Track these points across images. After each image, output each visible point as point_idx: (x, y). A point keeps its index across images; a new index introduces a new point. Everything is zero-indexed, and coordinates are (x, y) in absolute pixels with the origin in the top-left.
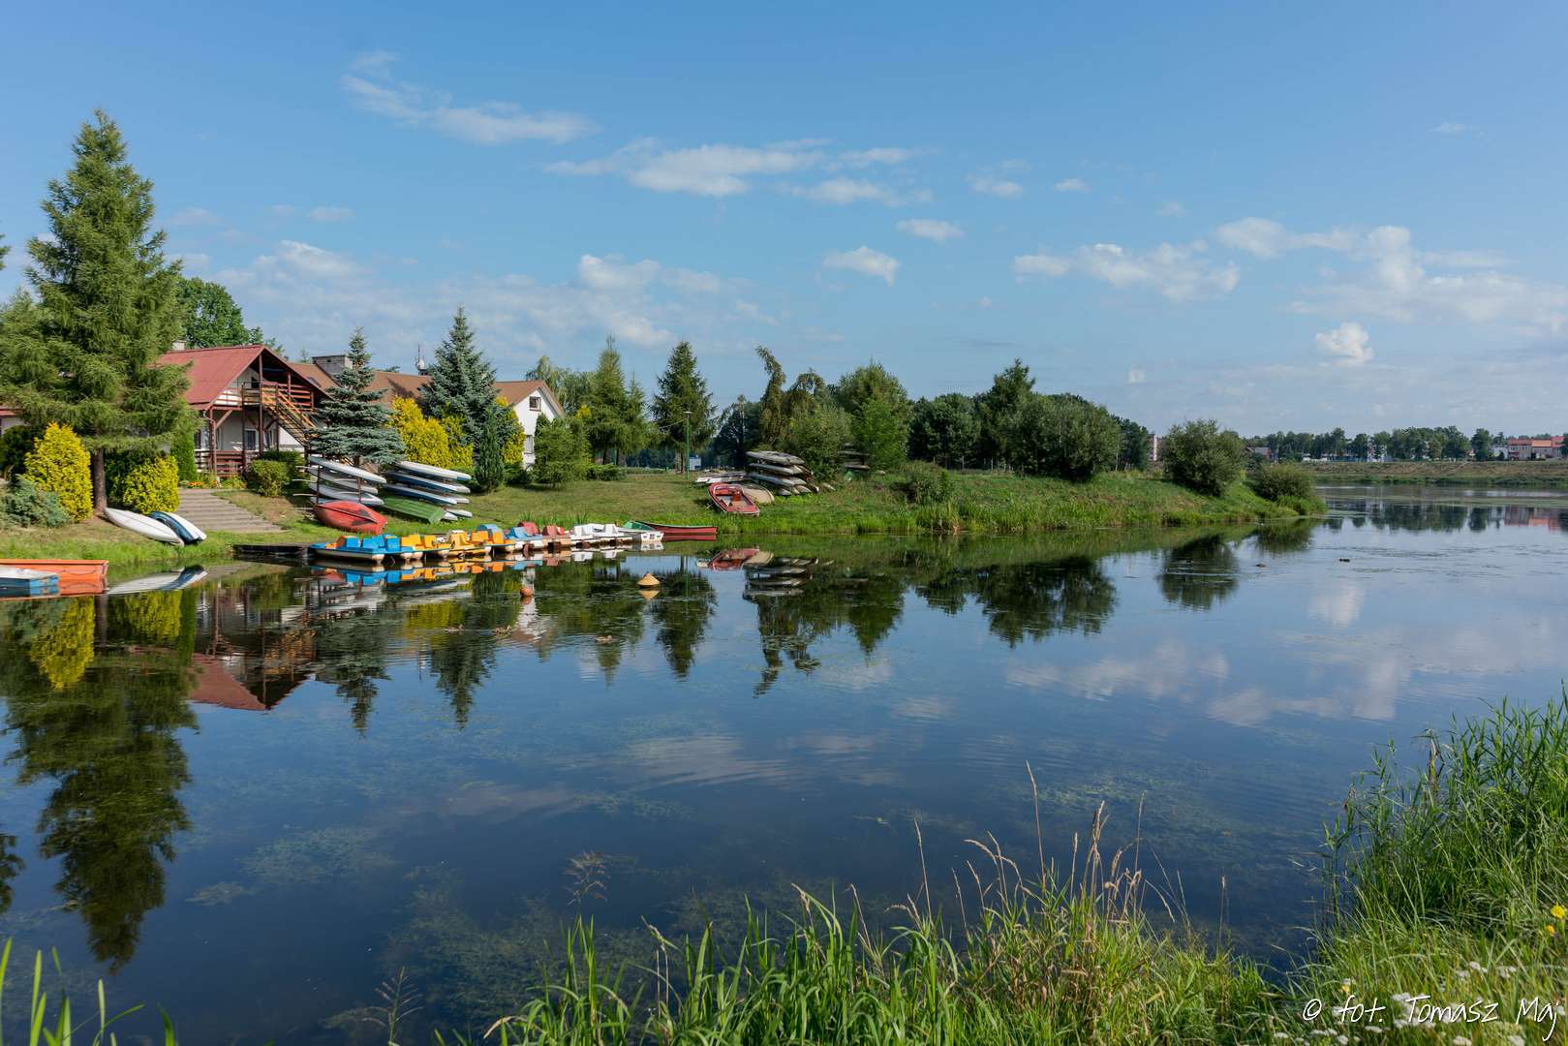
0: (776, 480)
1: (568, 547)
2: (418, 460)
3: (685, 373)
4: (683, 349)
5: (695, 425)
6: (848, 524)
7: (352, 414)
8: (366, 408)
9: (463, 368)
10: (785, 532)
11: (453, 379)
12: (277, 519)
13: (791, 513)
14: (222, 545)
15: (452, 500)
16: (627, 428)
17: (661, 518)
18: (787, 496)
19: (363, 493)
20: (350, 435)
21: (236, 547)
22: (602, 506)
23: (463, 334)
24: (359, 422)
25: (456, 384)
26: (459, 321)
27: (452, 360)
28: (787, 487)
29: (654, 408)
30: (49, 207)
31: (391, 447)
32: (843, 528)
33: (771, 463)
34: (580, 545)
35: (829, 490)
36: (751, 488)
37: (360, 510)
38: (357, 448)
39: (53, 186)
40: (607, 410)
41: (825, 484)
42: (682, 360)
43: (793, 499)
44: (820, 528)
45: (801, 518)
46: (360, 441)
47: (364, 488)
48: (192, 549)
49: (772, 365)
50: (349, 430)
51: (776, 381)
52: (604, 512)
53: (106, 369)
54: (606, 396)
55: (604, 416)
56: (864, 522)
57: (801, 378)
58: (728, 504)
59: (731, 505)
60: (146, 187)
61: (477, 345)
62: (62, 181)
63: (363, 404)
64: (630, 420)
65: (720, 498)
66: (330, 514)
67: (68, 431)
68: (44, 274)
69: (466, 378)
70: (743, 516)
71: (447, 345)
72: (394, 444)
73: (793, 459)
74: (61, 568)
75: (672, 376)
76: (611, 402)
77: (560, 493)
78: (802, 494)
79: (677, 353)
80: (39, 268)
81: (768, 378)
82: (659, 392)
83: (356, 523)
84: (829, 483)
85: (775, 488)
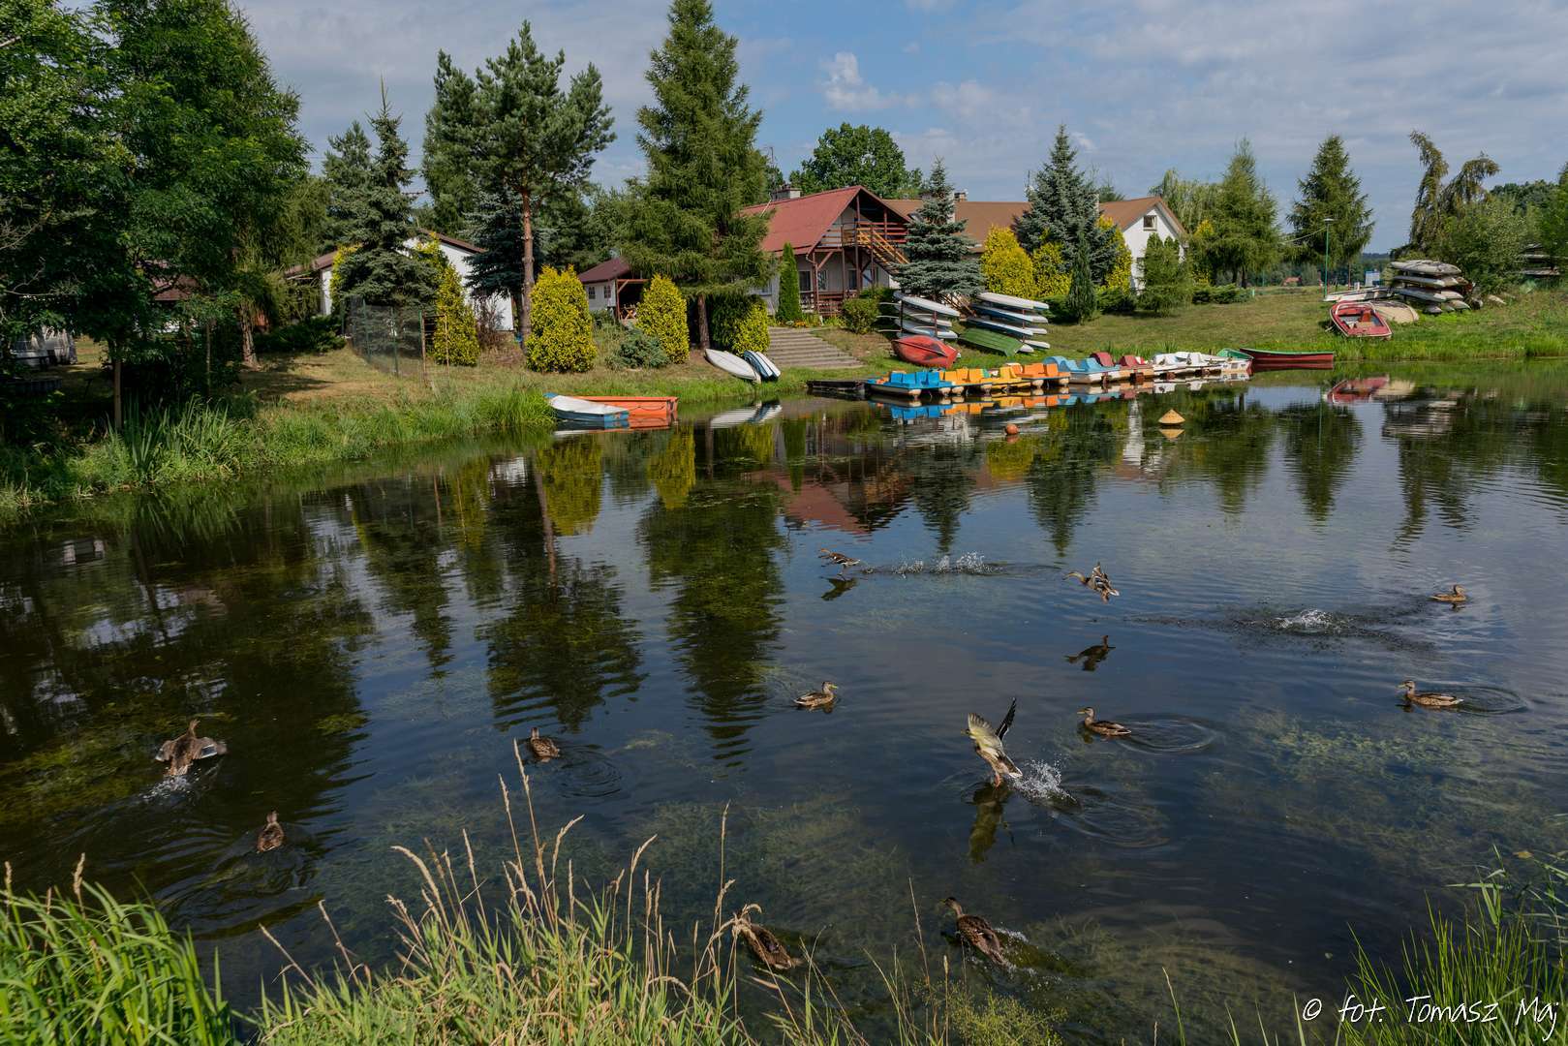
0: (1422, 295)
1: (1151, 378)
2: (1002, 291)
3: (1334, 175)
4: (1333, 144)
5: (1342, 236)
6: (1513, 345)
7: (932, 248)
8: (945, 240)
9: (1063, 192)
10: (1422, 358)
11: (1053, 204)
12: (861, 355)
13: (1436, 334)
14: (795, 380)
15: (1029, 331)
16: (1252, 242)
17: (1268, 345)
18: (1436, 314)
19: (941, 328)
20: (928, 270)
21: (810, 384)
22: (1202, 333)
23: (1064, 154)
24: (939, 256)
25: (1055, 209)
26: (1061, 140)
27: (1052, 184)
28: (1437, 303)
29: (1293, 218)
30: (652, 77)
31: (969, 279)
32: (1505, 350)
33: (1416, 274)
34: (1164, 376)
35: (1495, 304)
36: (1389, 305)
37: (933, 345)
38: (937, 282)
39: (654, 57)
40: (1231, 224)
41: (1492, 297)
42: (1331, 158)
43: (1441, 317)
44: (1472, 352)
45: (1448, 340)
46: (939, 274)
47: (940, 322)
48: (770, 385)
49: (1430, 155)
50: (928, 264)
51: (1434, 173)
52: (1202, 339)
53: (699, 222)
54: (1230, 208)
55: (1227, 231)
56: (1535, 343)
57: (1468, 167)
58: (1351, 326)
59: (1355, 326)
60: (732, 44)
61: (1078, 166)
62: (660, 50)
63: (942, 236)
64: (1258, 234)
65: (1342, 319)
66: (904, 349)
67: (669, 282)
68: (652, 140)
69: (1065, 201)
70: (1366, 340)
71: (1048, 168)
72: (973, 275)
73: (1448, 268)
74: (637, 404)
75: (1318, 178)
76: (1235, 215)
77: (1162, 320)
78: (1460, 311)
79: (1324, 151)
80: (646, 134)
81: (1424, 170)
82: (1300, 198)
83: (928, 357)
84: (1498, 294)
85: (1422, 305)
